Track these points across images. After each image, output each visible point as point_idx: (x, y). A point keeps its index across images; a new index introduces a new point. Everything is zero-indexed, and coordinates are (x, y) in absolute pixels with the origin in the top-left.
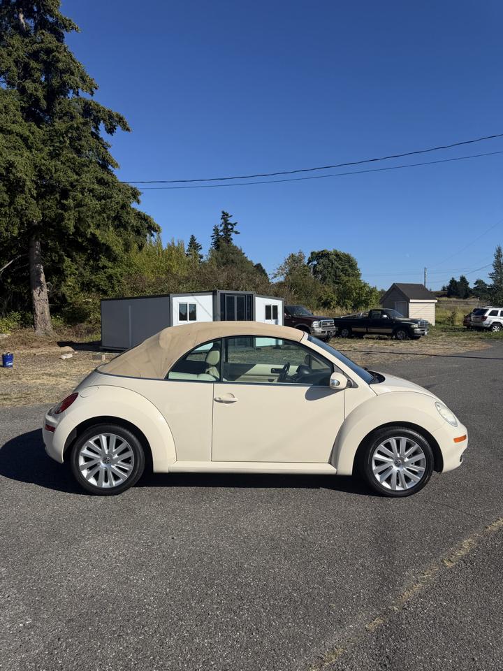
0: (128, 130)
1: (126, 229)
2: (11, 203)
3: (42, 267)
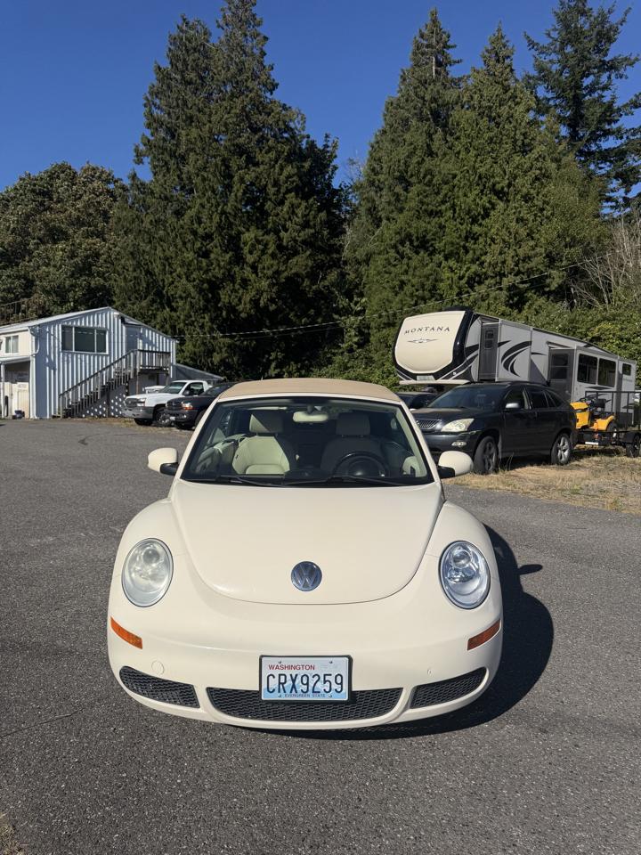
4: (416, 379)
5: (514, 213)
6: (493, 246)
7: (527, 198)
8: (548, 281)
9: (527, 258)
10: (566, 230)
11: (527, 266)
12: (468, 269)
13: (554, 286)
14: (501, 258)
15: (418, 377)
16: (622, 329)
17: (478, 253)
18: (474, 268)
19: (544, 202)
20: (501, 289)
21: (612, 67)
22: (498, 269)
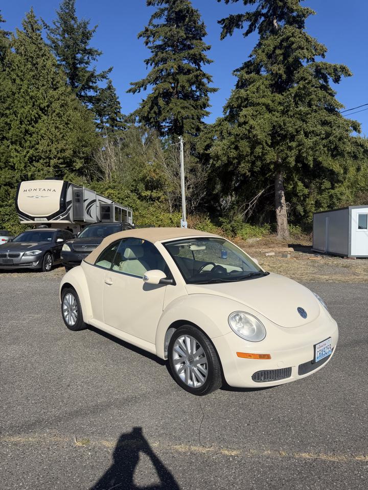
0: (349, 75)
1: (343, 156)
2: (252, 153)
3: (283, 192)
4: (34, 220)
5: (53, 123)
6: (43, 141)
7: (59, 115)
8: (74, 164)
9: (63, 150)
10: (83, 137)
11: (63, 155)
12: (28, 152)
13: (77, 167)
14: (48, 148)
15: (35, 219)
16: (119, 193)
17: (33, 143)
18: (31, 151)
19: (68, 120)
20: (49, 166)
21: (90, 52)
22: (47, 155)
